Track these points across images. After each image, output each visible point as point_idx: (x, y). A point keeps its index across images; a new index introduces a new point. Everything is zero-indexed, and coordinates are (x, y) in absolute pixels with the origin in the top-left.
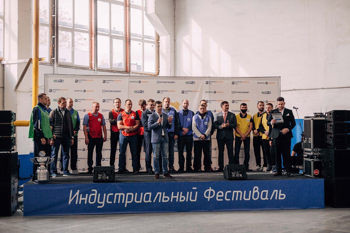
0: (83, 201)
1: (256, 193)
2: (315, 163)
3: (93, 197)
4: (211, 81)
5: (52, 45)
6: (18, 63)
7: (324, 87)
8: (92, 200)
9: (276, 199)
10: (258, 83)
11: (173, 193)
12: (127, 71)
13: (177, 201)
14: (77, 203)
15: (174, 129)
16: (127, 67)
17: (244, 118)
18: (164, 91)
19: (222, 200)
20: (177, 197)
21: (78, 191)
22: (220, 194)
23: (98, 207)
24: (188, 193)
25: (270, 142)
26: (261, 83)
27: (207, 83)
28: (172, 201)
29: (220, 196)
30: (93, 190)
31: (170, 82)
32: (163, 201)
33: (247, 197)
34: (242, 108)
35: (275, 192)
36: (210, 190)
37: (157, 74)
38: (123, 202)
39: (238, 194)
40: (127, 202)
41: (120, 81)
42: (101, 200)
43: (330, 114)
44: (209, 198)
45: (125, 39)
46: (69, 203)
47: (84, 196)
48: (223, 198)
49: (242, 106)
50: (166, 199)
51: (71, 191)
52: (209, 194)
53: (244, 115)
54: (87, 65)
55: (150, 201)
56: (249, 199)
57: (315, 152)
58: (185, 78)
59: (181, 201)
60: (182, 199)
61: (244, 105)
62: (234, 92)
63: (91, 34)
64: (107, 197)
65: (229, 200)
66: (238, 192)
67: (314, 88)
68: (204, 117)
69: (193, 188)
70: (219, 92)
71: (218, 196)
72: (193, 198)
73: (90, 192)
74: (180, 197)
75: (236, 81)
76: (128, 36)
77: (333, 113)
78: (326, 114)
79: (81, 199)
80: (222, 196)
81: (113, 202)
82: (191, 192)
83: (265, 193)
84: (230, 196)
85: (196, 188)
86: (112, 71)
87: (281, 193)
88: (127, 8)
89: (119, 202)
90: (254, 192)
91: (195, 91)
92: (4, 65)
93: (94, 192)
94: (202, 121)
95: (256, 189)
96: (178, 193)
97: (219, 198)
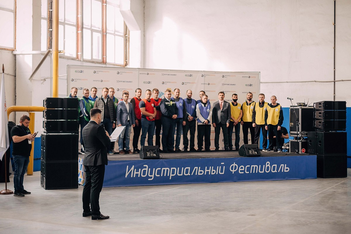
0: (137, 175)
1: (268, 167)
2: (302, 143)
3: (145, 171)
4: (205, 74)
5: (49, 37)
6: (33, 54)
7: (288, 81)
8: (144, 174)
9: (282, 171)
10: (243, 77)
11: (206, 167)
12: (104, 62)
13: (209, 174)
14: (132, 176)
15: (183, 116)
16: (103, 58)
17: (236, 106)
18: (168, 82)
19: (243, 173)
20: (210, 171)
21: (133, 166)
22: (242, 168)
23: (149, 179)
24: (218, 167)
25: (266, 127)
26: (245, 77)
27: (203, 76)
28: (205, 174)
29: (242, 169)
30: (144, 166)
31: (172, 75)
32: (199, 174)
33: (261, 170)
34: (234, 98)
35: (282, 166)
36: (234, 165)
37: (125, 65)
38: (168, 175)
39: (255, 168)
40: (171, 175)
41: (131, 72)
42: (151, 174)
43: (320, 104)
44: (233, 171)
45: (102, 33)
46: (126, 177)
47: (137, 171)
48: (244, 171)
49: (234, 96)
50: (201, 172)
51: (128, 166)
52: (234, 168)
53: (235, 104)
54: (74, 56)
55: (189, 174)
56: (263, 172)
57: (302, 134)
58: (185, 71)
59: (212, 174)
60: (214, 172)
61: (236, 95)
62: (224, 84)
63: (78, 28)
64: (155, 171)
65: (248, 172)
66: (255, 166)
67: (279, 82)
68: (206, 105)
69: (222, 163)
70: (212, 84)
71: (240, 169)
72: (222, 172)
73: (142, 167)
74: (212, 171)
75: (226, 75)
76: (104, 30)
77: (323, 103)
78: (315, 104)
79: (135, 173)
80: (243, 169)
81: (160, 175)
82: (220, 167)
83: (274, 167)
84: (249, 169)
85: (223, 163)
86: (93, 62)
87: (286, 167)
88: (103, 4)
89: (165, 175)
90: (267, 166)
91: (193, 83)
92: (15, 55)
93: (146, 167)
94: (205, 108)
95: (268, 164)
96: (210, 167)
97: (241, 171)
